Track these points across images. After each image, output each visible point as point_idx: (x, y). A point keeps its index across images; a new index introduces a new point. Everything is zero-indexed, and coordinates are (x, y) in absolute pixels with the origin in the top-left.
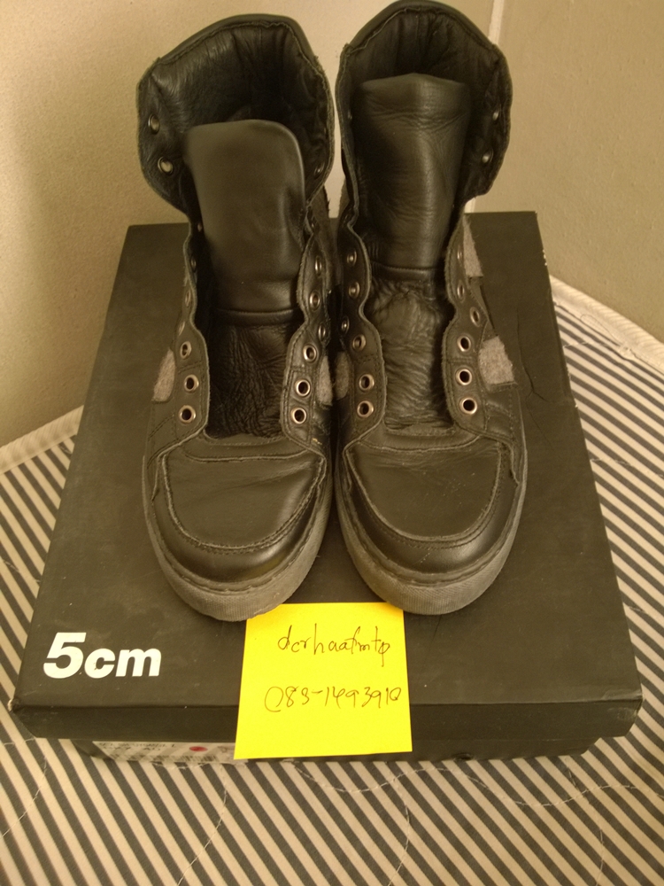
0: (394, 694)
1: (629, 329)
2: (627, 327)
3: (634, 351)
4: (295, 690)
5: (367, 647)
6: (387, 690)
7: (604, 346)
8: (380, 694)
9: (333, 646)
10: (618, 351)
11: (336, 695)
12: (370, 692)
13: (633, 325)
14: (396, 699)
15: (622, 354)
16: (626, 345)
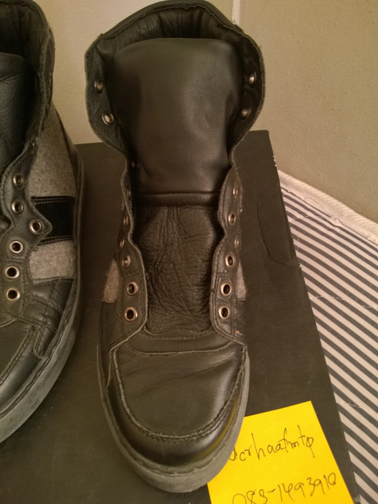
0: (332, 479)
1: (337, 205)
2: (335, 204)
3: (341, 220)
4: (254, 494)
5: (296, 444)
6: (325, 477)
7: (321, 218)
8: (320, 482)
9: (271, 449)
10: (330, 220)
11: (287, 490)
12: (312, 482)
13: (340, 203)
14: (335, 483)
15: (333, 223)
16: (335, 216)
